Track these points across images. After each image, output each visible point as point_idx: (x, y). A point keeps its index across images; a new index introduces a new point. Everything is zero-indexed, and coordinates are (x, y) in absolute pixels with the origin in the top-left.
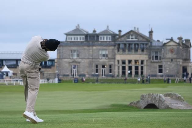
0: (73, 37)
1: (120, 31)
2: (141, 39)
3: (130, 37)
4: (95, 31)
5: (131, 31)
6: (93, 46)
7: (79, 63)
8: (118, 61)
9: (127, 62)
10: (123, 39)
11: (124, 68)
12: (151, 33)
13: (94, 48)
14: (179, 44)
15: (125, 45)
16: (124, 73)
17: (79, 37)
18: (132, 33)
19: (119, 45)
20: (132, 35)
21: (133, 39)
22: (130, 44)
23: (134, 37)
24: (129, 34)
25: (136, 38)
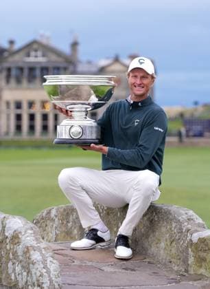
1: (12, 42)
2: (54, 58)
3: (33, 53)
5: (35, 42)
8: (8, 104)
9: (25, 106)
10: (17, 58)
11: (19, 117)
12: (75, 45)
15: (21, 69)
16: (19, 128)
18: (35, 46)
19: (9, 70)
20: (36, 51)
21: (37, 59)
22: (32, 69)
23: (39, 53)
24: (30, 47)
25: (44, 56)
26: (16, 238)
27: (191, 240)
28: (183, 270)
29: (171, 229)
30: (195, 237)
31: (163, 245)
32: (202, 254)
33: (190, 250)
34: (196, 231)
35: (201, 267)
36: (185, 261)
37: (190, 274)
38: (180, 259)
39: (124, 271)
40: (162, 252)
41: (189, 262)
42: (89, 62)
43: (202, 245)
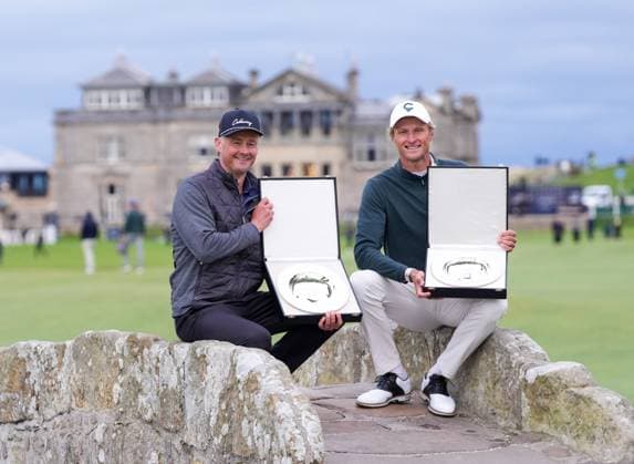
0: (104, 95)
1: (254, 73)
2: (319, 96)
3: (287, 90)
4: (173, 75)
5: (290, 72)
6: (168, 121)
7: (126, 176)
10: (263, 97)
12: (352, 75)
13: (173, 127)
14: (441, 110)
15: (269, 115)
17: (123, 95)
18: (291, 78)
20: (292, 85)
21: (294, 98)
22: (286, 115)
23: (298, 89)
24: (282, 81)
25: (304, 93)
26: (252, 382)
27: (525, 380)
28: (515, 426)
29: (493, 362)
30: (531, 375)
31: (482, 387)
32: (543, 401)
33: (523, 394)
34: (533, 365)
35: (541, 420)
36: (517, 413)
37: (525, 432)
38: (508, 409)
39: (421, 429)
40: (480, 399)
41: (523, 414)
42: (377, 102)
43: (542, 387)
